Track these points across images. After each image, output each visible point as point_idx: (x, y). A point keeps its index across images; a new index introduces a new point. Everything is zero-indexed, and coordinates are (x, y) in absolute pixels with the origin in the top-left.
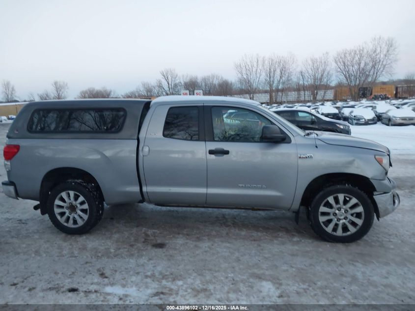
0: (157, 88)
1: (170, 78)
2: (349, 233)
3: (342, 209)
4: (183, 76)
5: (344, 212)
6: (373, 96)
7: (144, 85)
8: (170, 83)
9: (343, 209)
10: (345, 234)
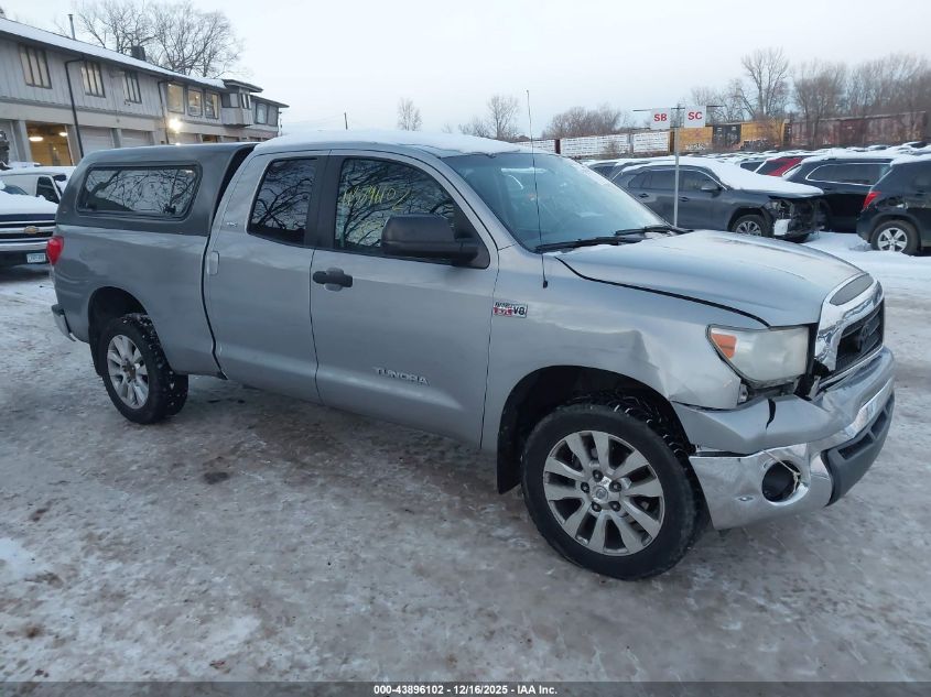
0: (729, 102)
1: (765, 72)
2: (621, 552)
3: (605, 478)
4: (804, 66)
5: (607, 486)
6: (742, 144)
7: (697, 96)
8: (764, 86)
9: (608, 476)
10: (610, 552)
